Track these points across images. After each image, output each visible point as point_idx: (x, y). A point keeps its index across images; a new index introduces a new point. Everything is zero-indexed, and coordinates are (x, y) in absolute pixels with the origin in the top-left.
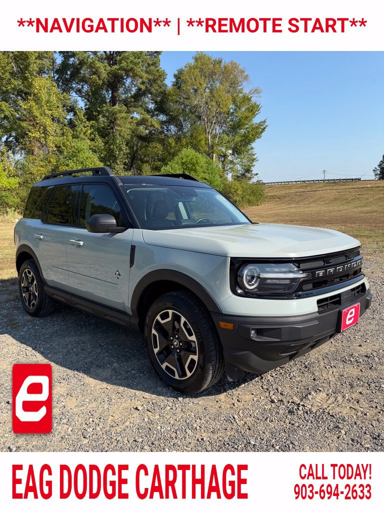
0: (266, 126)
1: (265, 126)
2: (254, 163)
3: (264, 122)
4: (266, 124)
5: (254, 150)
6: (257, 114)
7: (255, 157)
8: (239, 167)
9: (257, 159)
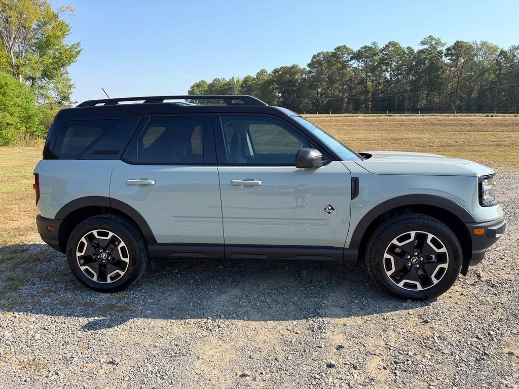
0: (81, 50)
1: (79, 49)
2: (72, 90)
3: (78, 44)
4: (81, 47)
5: (69, 75)
6: (68, 35)
7: (71, 83)
8: (53, 94)
9: (74, 85)
